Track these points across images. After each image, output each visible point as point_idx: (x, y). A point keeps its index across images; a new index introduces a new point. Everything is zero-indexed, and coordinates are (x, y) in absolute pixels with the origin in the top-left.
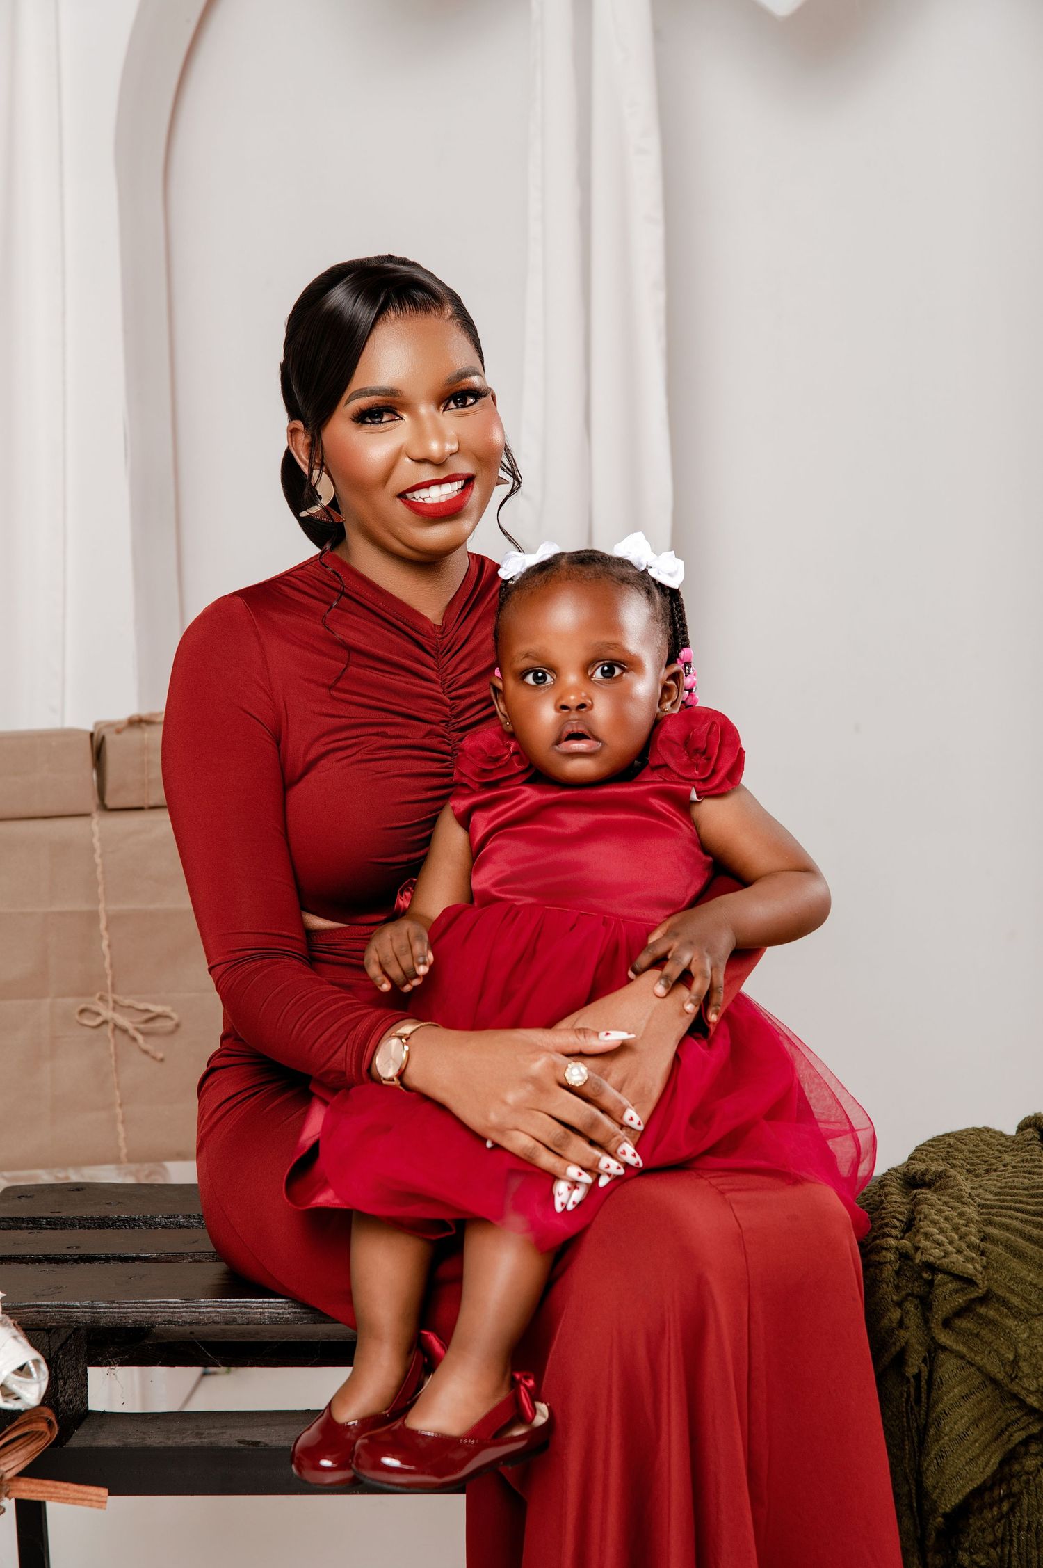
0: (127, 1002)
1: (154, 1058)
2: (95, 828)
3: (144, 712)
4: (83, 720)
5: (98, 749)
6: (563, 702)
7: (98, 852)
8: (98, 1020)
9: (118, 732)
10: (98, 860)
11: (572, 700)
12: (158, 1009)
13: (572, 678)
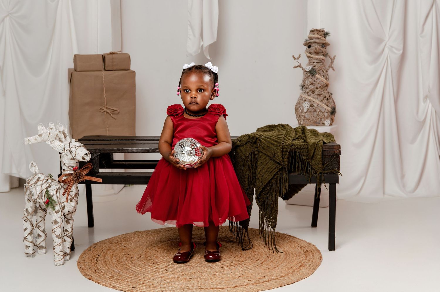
0: (109, 107)
1: (114, 119)
2: (103, 73)
3: (113, 51)
4: (101, 52)
5: (104, 58)
6: (192, 97)
7: (104, 78)
8: (104, 111)
9: (108, 55)
11: (193, 96)
12: (115, 109)
13: (194, 92)
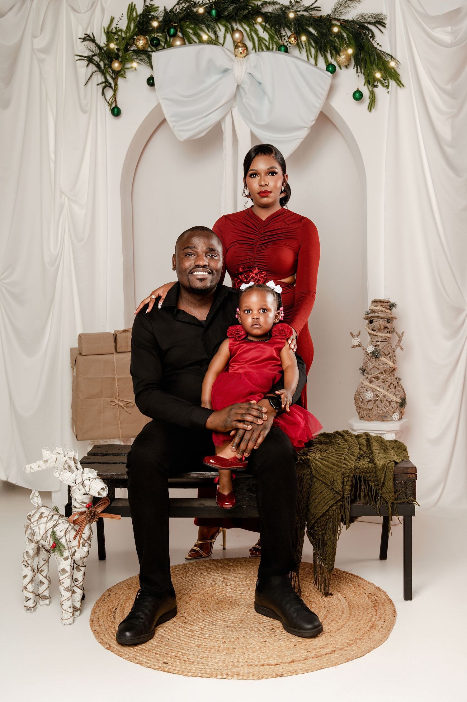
0: (122, 399)
1: (128, 413)
2: (115, 357)
3: (126, 329)
4: (111, 330)
5: (115, 337)
6: (253, 317)
7: (115, 363)
8: (115, 404)
9: (120, 333)
10: (115, 365)
11: (255, 317)
12: (130, 401)
13: (255, 312)
